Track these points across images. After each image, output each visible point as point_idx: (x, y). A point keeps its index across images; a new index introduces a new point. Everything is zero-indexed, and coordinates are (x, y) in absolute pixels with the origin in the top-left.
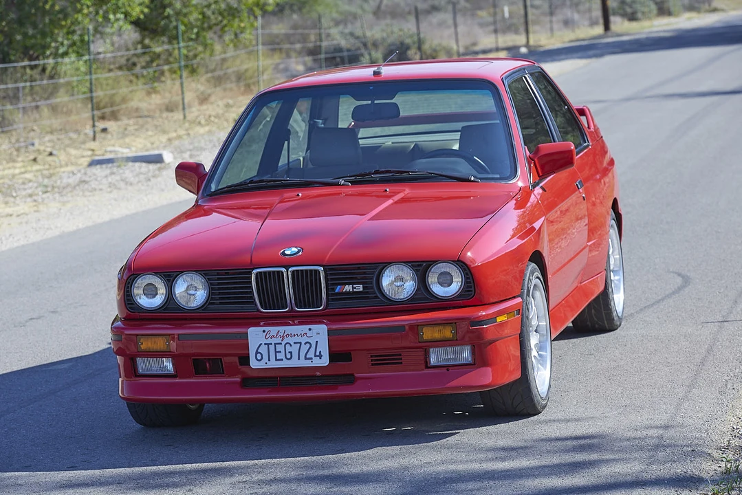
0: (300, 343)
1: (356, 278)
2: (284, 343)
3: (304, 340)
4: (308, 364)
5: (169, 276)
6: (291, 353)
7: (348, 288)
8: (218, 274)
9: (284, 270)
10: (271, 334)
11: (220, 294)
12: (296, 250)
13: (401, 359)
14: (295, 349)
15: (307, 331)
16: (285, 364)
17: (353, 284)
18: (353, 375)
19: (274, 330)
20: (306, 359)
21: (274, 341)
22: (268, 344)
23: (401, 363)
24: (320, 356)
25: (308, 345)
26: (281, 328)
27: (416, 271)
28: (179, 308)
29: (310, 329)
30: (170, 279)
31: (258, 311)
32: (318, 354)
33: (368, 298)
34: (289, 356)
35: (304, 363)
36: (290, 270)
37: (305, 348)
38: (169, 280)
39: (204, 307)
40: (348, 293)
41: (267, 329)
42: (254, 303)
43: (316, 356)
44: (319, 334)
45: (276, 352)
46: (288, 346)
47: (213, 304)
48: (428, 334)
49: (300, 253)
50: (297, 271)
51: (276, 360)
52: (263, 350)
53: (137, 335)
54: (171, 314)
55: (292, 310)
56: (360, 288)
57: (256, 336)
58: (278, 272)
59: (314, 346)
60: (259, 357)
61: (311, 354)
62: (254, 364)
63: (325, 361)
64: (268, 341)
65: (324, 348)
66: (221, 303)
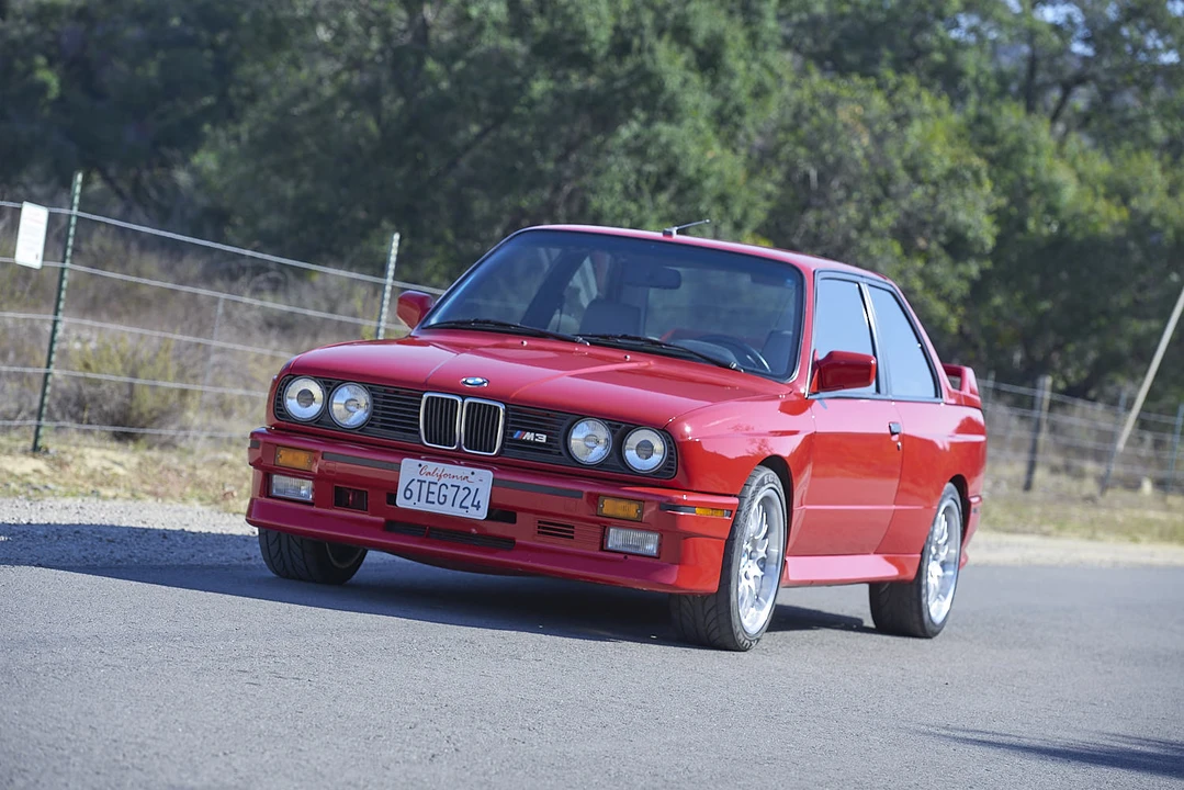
0: (459, 487)
1: (541, 426)
2: (440, 483)
3: (463, 484)
4: (461, 513)
5: (330, 383)
6: (445, 496)
7: (529, 436)
8: (386, 391)
9: (460, 401)
10: (428, 470)
11: (383, 415)
12: (481, 381)
13: (573, 532)
14: (450, 492)
15: (469, 474)
16: (436, 509)
17: (536, 432)
18: (514, 539)
19: (431, 466)
20: (461, 507)
21: (429, 479)
22: (421, 482)
23: (572, 538)
24: (478, 507)
25: (467, 491)
26: (441, 466)
27: (613, 432)
28: (334, 424)
29: (473, 473)
30: (330, 388)
31: (422, 443)
32: (476, 503)
33: (550, 452)
34: (442, 500)
35: (457, 512)
36: (467, 401)
37: (462, 494)
38: (328, 389)
39: (361, 428)
40: (529, 442)
41: (424, 463)
42: (418, 433)
43: (473, 505)
44: (482, 480)
45: (429, 492)
46: (444, 487)
47: (372, 425)
48: (609, 507)
49: (486, 385)
50: (475, 403)
51: (427, 502)
52: (415, 487)
53: (278, 445)
54: (323, 430)
55: (459, 449)
56: (543, 438)
57: (409, 469)
58: (453, 400)
59: (473, 493)
60: (408, 496)
61: (468, 503)
62: (401, 502)
63: (481, 514)
64: (422, 478)
65: (484, 499)
66: (382, 427)
